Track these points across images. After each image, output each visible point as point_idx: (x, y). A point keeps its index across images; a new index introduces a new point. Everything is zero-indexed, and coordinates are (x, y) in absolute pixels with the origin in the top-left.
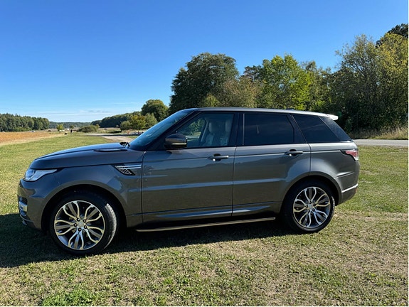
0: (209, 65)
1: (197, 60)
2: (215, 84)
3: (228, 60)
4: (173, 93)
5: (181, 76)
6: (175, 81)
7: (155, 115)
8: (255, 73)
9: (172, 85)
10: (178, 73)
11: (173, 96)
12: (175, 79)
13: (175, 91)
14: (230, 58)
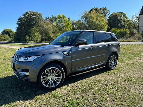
0: (33, 16)
1: (27, 13)
2: (35, 23)
3: (39, 14)
4: (18, 26)
5: (20, 19)
6: (18, 21)
7: (8, 35)
8: (49, 20)
9: (17, 23)
10: (19, 18)
11: (17, 27)
12: (18, 20)
13: (18, 25)
14: (40, 14)
